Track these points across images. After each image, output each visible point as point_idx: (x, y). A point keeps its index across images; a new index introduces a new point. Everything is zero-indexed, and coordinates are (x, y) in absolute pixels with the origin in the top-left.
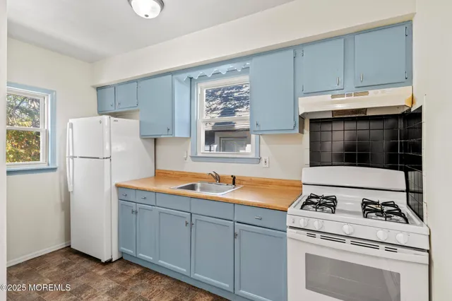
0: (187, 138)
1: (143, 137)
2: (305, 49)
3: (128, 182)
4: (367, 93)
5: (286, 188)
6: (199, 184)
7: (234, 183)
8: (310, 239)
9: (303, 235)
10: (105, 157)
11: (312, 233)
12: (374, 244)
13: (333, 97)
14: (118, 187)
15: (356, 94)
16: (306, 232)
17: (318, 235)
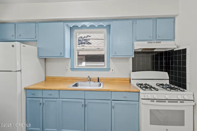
0: (69, 58)
1: (40, 58)
2: (137, 21)
3: (31, 85)
4: (160, 42)
5: (122, 81)
6: (79, 83)
7: (98, 81)
8: (152, 103)
9: (149, 102)
10: (17, 70)
11: (153, 100)
12: (176, 101)
13: (148, 43)
14: (26, 89)
15: (156, 43)
16: (150, 100)
17: (155, 101)
